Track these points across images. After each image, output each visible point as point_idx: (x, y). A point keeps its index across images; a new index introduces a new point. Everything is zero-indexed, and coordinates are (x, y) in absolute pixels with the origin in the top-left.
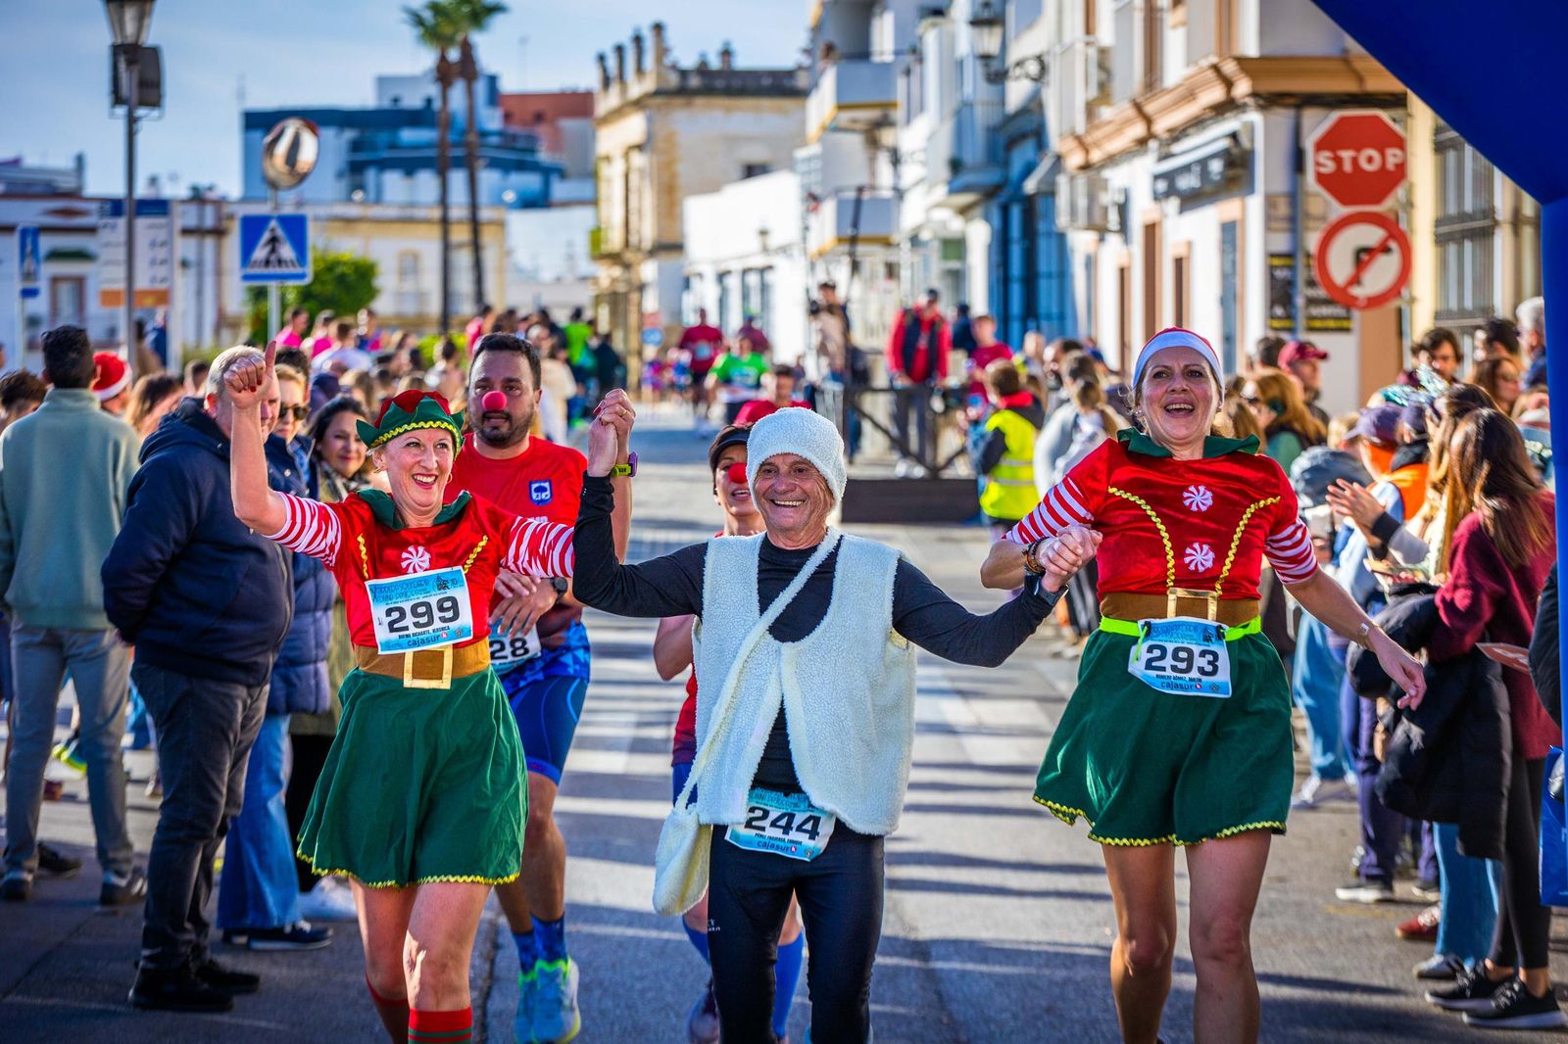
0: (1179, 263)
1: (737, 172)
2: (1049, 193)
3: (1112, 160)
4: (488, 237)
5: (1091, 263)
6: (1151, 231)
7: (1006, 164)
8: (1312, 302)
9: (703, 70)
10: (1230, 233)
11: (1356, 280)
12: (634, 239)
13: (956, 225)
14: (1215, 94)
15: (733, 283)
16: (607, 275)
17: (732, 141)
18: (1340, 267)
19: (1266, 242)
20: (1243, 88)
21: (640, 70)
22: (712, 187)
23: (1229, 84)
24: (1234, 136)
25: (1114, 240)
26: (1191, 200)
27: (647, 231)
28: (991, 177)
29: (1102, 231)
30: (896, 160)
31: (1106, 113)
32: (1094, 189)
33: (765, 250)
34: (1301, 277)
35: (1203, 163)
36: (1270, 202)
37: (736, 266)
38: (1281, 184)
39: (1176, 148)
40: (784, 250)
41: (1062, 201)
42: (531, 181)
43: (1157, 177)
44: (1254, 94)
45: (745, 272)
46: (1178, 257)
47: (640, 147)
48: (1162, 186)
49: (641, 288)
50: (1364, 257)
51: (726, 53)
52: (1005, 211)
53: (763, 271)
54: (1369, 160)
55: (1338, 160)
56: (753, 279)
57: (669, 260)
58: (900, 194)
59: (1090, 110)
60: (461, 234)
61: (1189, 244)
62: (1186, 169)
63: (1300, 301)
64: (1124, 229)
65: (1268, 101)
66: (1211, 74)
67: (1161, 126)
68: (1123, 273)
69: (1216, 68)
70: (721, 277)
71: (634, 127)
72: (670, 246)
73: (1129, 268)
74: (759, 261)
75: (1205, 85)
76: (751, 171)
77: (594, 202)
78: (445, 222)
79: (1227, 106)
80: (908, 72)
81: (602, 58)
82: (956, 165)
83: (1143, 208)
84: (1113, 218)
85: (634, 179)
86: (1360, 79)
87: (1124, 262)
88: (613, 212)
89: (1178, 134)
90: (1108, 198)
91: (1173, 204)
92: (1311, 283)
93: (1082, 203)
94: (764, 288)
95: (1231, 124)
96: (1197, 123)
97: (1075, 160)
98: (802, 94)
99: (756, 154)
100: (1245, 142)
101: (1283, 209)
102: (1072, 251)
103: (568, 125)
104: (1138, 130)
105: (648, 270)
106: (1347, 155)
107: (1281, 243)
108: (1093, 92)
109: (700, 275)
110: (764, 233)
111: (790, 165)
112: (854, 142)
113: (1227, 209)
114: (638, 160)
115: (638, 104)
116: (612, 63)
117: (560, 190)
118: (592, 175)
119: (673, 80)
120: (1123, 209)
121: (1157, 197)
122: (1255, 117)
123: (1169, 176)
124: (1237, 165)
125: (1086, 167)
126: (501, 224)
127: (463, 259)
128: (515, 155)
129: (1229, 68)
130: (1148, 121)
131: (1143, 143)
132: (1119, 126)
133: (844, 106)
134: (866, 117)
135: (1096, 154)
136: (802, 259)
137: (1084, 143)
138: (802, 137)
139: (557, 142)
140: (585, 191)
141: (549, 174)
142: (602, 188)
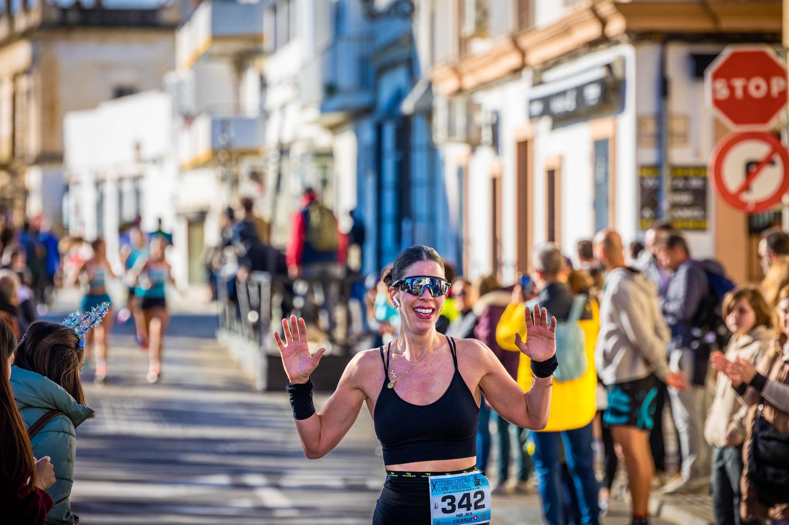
0: (551, 175)
1: (109, 93)
2: (428, 113)
3: (485, 85)
5: (462, 173)
6: (523, 147)
7: (375, 89)
8: (675, 206)
9: (79, 7)
10: (602, 149)
11: (746, 188)
12: (18, 152)
13: (324, 140)
14: (592, 31)
15: (110, 190)
17: (105, 67)
18: (733, 177)
19: (637, 156)
20: (616, 26)
21: (26, 8)
22: (89, 105)
23: (603, 22)
24: (609, 67)
25: (485, 154)
26: (561, 120)
27: (32, 143)
28: (361, 99)
29: (474, 145)
30: (264, 84)
31: (479, 47)
32: (472, 109)
33: (139, 160)
34: (667, 183)
35: (580, 90)
36: (640, 122)
37: (111, 176)
38: (650, 106)
39: (549, 76)
40: (157, 161)
41: (440, 119)
43: (531, 101)
44: (628, 31)
45: (120, 180)
46: (551, 169)
47: (27, 72)
48: (537, 108)
49: (26, 193)
50: (752, 168)
52: (379, 130)
53: (137, 179)
54: (757, 88)
55: (732, 89)
56: (127, 187)
57: (52, 170)
58: (265, 114)
59: (463, 44)
61: (561, 158)
62: (563, 93)
63: (665, 205)
64: (495, 143)
65: (638, 37)
66: (588, 15)
67: (535, 57)
68: (495, 183)
69: (594, 10)
70: (99, 184)
71: (19, 55)
72: (52, 157)
73: (501, 178)
74: (132, 169)
75: (581, 23)
76: (121, 93)
79: (603, 41)
80: (274, 9)
82: (330, 90)
83: (514, 128)
84: (487, 135)
85: (20, 100)
86: (715, 18)
87: (496, 171)
89: (551, 65)
90: (482, 118)
91: (546, 123)
92: (675, 190)
93: (460, 122)
94: (138, 194)
95: (605, 55)
96: (572, 55)
97: (446, 85)
98: (172, 28)
99: (125, 78)
100: (618, 72)
101: (650, 128)
102: (443, 163)
104: (514, 60)
105: (33, 177)
106: (738, 83)
107: (650, 156)
108: (469, 28)
109: (77, 183)
110: (138, 147)
111: (160, 87)
112: (223, 70)
113: (600, 127)
114: (24, 83)
115: (27, 35)
119: (55, 16)
120: (495, 128)
121: (532, 117)
122: (626, 51)
123: (546, 101)
124: (611, 90)
125: (460, 91)
129: (606, 9)
130: (523, 53)
131: (516, 72)
132: (495, 57)
133: (216, 37)
134: (234, 47)
135: (469, 82)
136: (171, 167)
137: (456, 71)
138: (171, 65)
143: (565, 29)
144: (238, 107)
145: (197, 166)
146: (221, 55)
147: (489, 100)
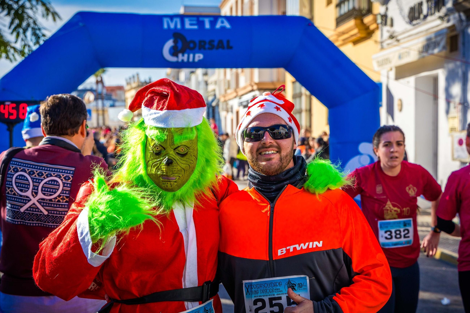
2: (218, 105)
3: (230, 100)
4: (106, 113)
5: (226, 118)
6: (237, 113)
9: (145, 82)
14: (250, 88)
20: (255, 87)
21: (134, 82)
23: (252, 86)
24: (253, 96)
25: (230, 114)
29: (228, 111)
31: (229, 91)
32: (227, 104)
39: (242, 98)
41: (220, 107)
42: (111, 102)
43: (239, 103)
44: (257, 88)
51: (150, 79)
52: (209, 109)
59: (226, 91)
60: (101, 112)
62: (244, 102)
64: (232, 111)
65: (259, 89)
66: (249, 85)
67: (239, 94)
68: (232, 120)
71: (133, 92)
77: (124, 106)
78: (97, 111)
79: (252, 90)
81: (126, 80)
83: (235, 108)
84: (230, 110)
87: (232, 117)
89: (242, 95)
90: (229, 106)
91: (242, 107)
93: (224, 107)
95: (253, 93)
96: (247, 93)
97: (222, 99)
103: (119, 92)
104: (235, 94)
108: (227, 87)
115: (135, 88)
116: (129, 81)
117: (117, 104)
118: (124, 101)
120: (232, 108)
121: (239, 106)
122: (257, 92)
123: (241, 103)
125: (225, 101)
126: (107, 111)
127: (101, 118)
128: (109, 97)
129: (253, 84)
130: (237, 92)
131: (235, 97)
132: (231, 94)
135: (227, 98)
137: (224, 96)
139: (116, 95)
140: (122, 104)
141: (115, 101)
142: (126, 104)
143: (245, 88)
147: (231, 103)
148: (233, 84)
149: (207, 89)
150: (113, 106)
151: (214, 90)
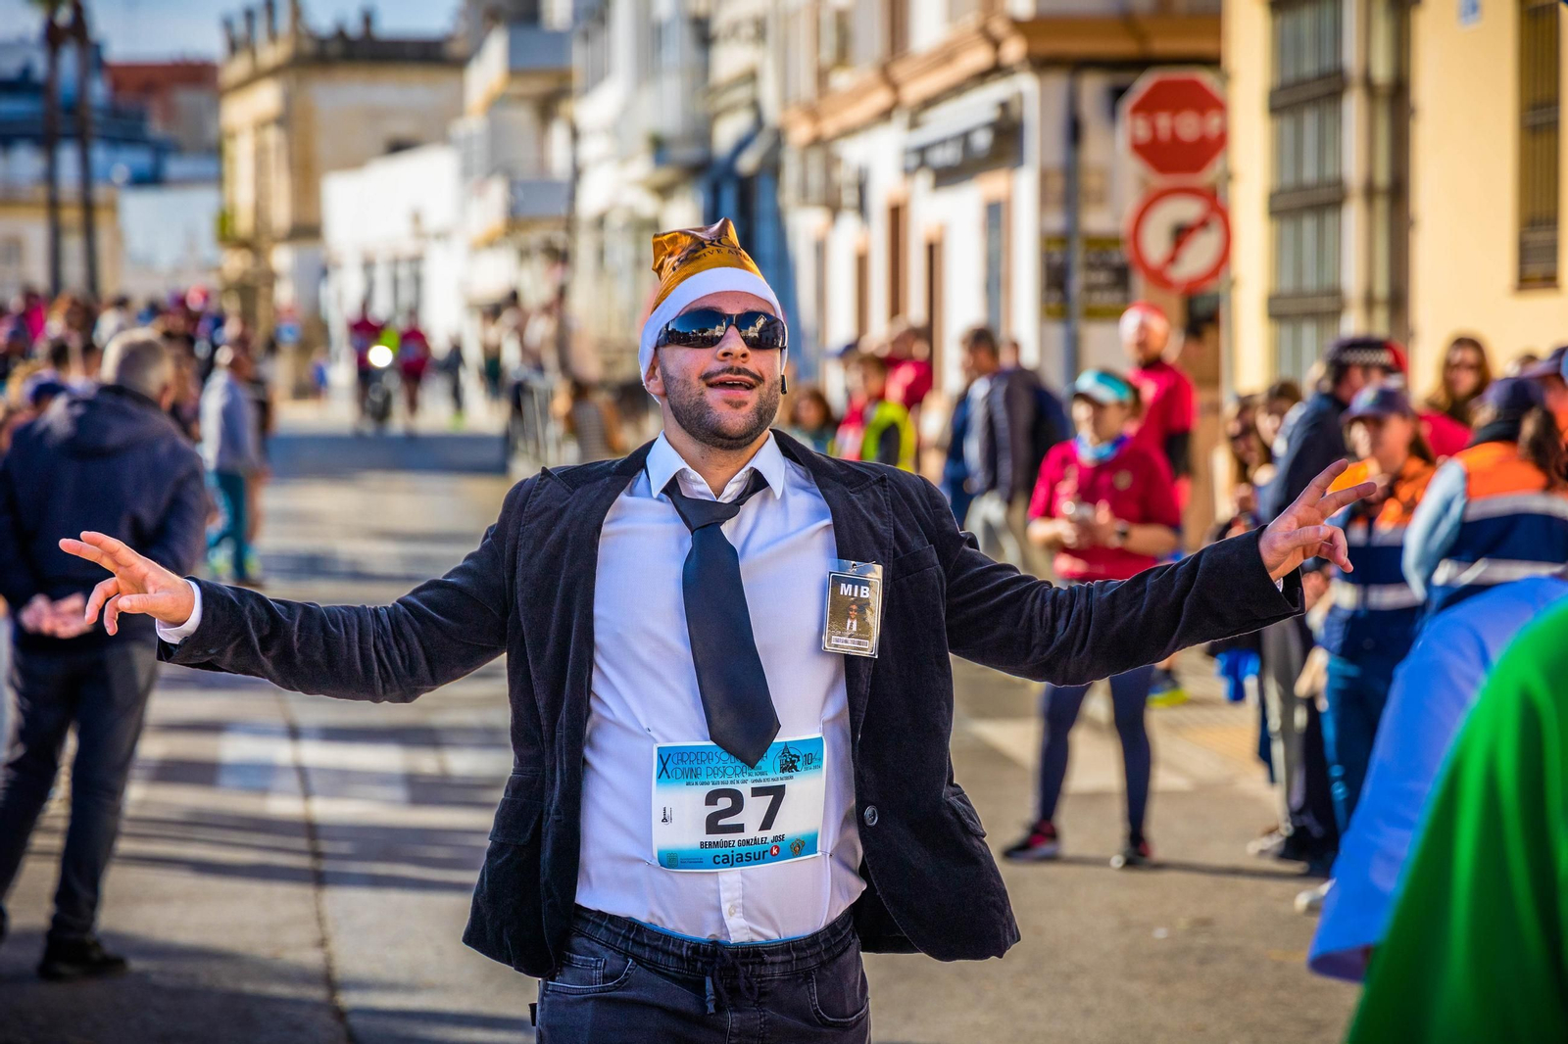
0: (933, 251)
1: (381, 147)
2: (772, 168)
3: (849, 132)
4: (103, 221)
5: (821, 249)
6: (897, 215)
7: (709, 137)
9: (341, 35)
10: (996, 215)
11: (1172, 259)
12: (264, 224)
13: (648, 206)
14: (979, 57)
15: (382, 275)
16: (235, 263)
17: (375, 115)
19: (1041, 222)
20: (1014, 50)
21: (273, 36)
22: (354, 162)
23: (996, 44)
24: (1004, 106)
25: (849, 222)
26: (946, 177)
27: (281, 214)
28: (692, 152)
30: (575, 135)
31: (842, 80)
32: (831, 162)
33: (419, 235)
34: (1078, 257)
35: (965, 137)
36: (1044, 177)
37: (385, 255)
38: (1057, 155)
39: (927, 117)
40: (442, 236)
41: (791, 174)
42: (141, 159)
43: (906, 152)
44: (1028, 57)
45: (395, 262)
46: (931, 242)
47: (274, 122)
48: (913, 161)
49: (272, 278)
50: (1180, 235)
51: (368, 19)
53: (416, 260)
55: (1155, 128)
56: (404, 270)
57: (308, 248)
58: (577, 173)
59: (822, 76)
60: (71, 217)
61: (943, 228)
62: (942, 143)
64: (862, 208)
65: (1041, 64)
66: (975, 35)
67: (911, 93)
68: (862, 262)
69: (984, 29)
70: (368, 266)
71: (266, 98)
72: (306, 230)
73: (869, 254)
74: (410, 248)
75: (967, 47)
76: (398, 147)
77: (218, 180)
78: (53, 205)
79: (996, 70)
80: (587, 39)
81: (227, 24)
82: (658, 140)
83: (885, 186)
84: (849, 197)
85: (267, 159)
86: (1143, 38)
87: (862, 247)
88: (242, 193)
89: (930, 102)
90: (845, 175)
91: (924, 180)
92: (1090, 266)
93: (815, 179)
94: (417, 280)
95: (997, 91)
96: (957, 90)
97: (800, 133)
98: (459, 63)
99: (402, 128)
100: (1014, 111)
101: (1057, 184)
102: (795, 237)
103: (186, 98)
104: (881, 99)
105: (282, 258)
106: (1163, 121)
107: (1056, 222)
108: (828, 54)
109: (339, 265)
110: (416, 218)
111: (443, 138)
112: (522, 117)
113: (991, 185)
114: (272, 136)
115: (275, 72)
116: (240, 27)
117: (174, 167)
118: (215, 151)
119: (308, 47)
120: (862, 188)
121: (908, 172)
122: (1026, 86)
123: (922, 151)
124: (1007, 135)
125: (818, 142)
126: (113, 207)
127: (73, 246)
128: (125, 130)
129: (999, 27)
130: (894, 87)
131: (886, 115)
132: (858, 95)
133: (515, 71)
134: (537, 86)
135: (829, 127)
136: (459, 245)
137: (813, 114)
138: (457, 110)
139: (170, 114)
140: (206, 167)
141: (161, 150)
142: (227, 167)
143: (946, 55)
144: (542, 164)
145: (490, 243)
146: (522, 98)
147: (854, 153)
148: (870, 38)
149: (705, 69)
150: (148, 179)
151: (751, 77)
